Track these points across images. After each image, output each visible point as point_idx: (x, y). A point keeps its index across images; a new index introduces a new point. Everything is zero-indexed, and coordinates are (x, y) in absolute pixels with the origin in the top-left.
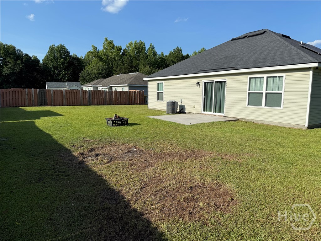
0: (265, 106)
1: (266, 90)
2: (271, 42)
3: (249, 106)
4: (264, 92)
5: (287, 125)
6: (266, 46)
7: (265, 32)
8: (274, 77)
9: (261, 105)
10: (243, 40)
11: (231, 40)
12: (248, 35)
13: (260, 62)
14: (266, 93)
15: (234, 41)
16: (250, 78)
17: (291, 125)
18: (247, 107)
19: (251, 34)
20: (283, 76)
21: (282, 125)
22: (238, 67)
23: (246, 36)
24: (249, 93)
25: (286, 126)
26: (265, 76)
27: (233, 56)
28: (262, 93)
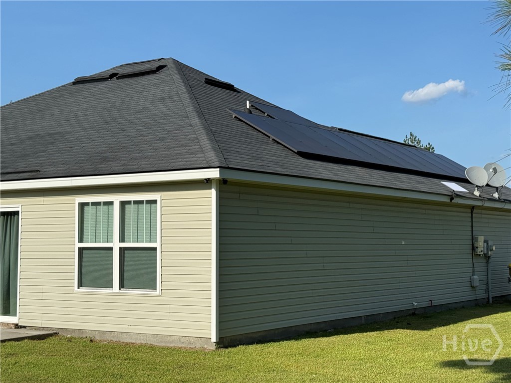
0: (122, 285)
1: (122, 239)
2: (160, 100)
3: (82, 289)
4: (116, 245)
5: (172, 342)
6: (144, 110)
7: (160, 68)
8: (136, 202)
9: (111, 286)
10: (102, 85)
11: (74, 83)
12: (121, 72)
13: (105, 160)
14: (122, 250)
15: (81, 86)
16: (82, 206)
17: (182, 340)
18: (77, 293)
19: (129, 71)
20: (155, 202)
21: (161, 342)
22: (50, 170)
23: (112, 76)
24: (81, 250)
25: (172, 345)
26: (117, 199)
27: (55, 134)
28: (111, 249)
